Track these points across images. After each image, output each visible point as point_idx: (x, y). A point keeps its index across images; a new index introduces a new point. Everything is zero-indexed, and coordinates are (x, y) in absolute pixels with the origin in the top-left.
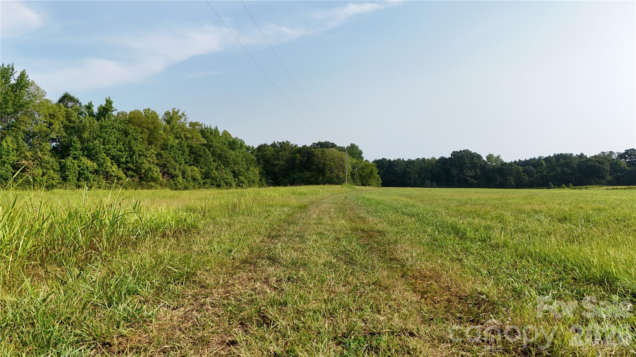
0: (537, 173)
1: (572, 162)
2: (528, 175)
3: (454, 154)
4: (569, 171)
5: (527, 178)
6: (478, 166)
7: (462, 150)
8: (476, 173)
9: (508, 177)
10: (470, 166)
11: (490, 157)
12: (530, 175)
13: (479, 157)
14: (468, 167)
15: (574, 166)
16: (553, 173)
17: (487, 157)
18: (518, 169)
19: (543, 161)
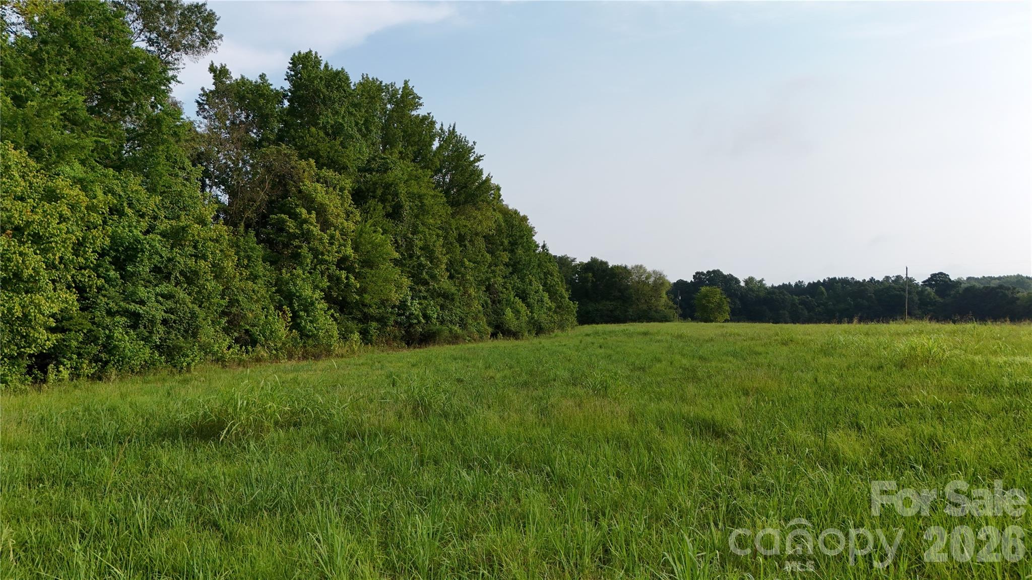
0: (818, 306)
1: (866, 289)
2: (807, 308)
3: (698, 276)
4: (866, 303)
5: (806, 311)
6: (736, 295)
7: (711, 270)
11: (749, 281)
12: (810, 308)
13: (737, 281)
15: (871, 297)
19: (823, 289)
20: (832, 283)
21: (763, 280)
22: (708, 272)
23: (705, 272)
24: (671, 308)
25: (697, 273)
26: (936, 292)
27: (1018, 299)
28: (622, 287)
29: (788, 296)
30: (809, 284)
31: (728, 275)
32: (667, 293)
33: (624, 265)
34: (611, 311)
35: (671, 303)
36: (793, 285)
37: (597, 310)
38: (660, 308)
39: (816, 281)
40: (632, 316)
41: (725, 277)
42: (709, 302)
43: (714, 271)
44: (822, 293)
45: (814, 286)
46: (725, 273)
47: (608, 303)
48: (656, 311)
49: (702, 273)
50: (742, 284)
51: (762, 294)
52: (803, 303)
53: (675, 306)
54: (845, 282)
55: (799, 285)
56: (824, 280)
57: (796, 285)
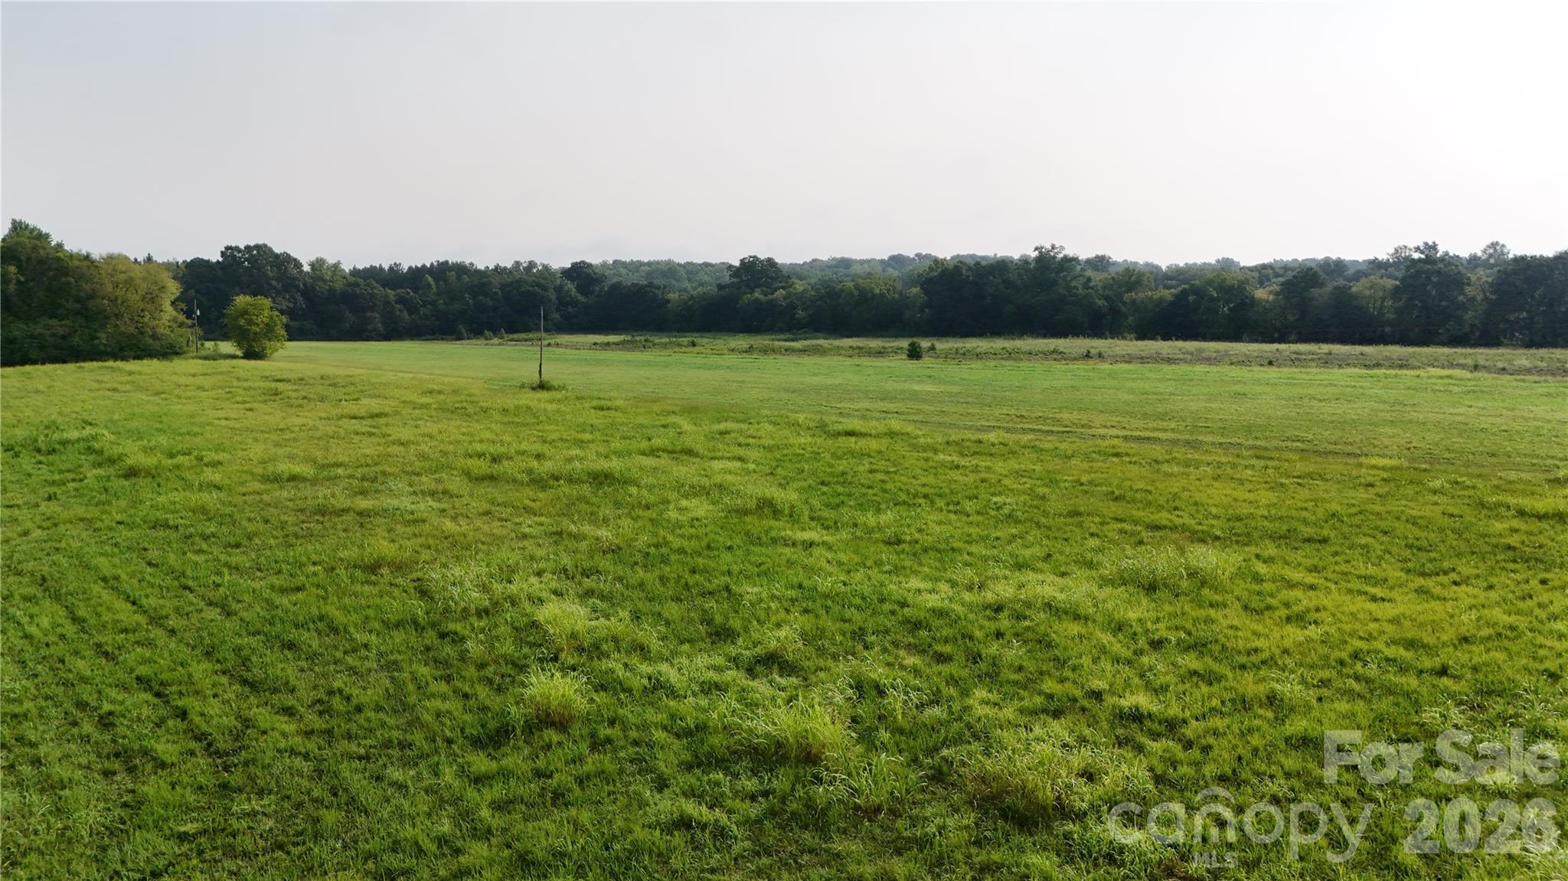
0: (424, 306)
1: (490, 283)
2: (408, 310)
3: (229, 252)
4: (490, 303)
5: (406, 315)
6: (297, 287)
7: (252, 244)
8: (295, 303)
9: (369, 314)
10: (280, 287)
11: (318, 265)
12: (412, 309)
13: (298, 264)
14: (275, 288)
15: (496, 293)
16: (457, 306)
17: (312, 265)
18: (387, 296)
19: (430, 279)
20: (441, 271)
21: (339, 262)
22: (248, 247)
23: (242, 247)
24: (181, 325)
25: (227, 248)
26: (578, 288)
27: (668, 301)
28: (82, 294)
29: (379, 290)
30: (410, 268)
31: (282, 254)
32: (173, 303)
33: (84, 252)
34: (64, 337)
35: (182, 317)
36: (387, 268)
37: (33, 336)
38: (161, 331)
39: (419, 266)
40: (105, 345)
41: (277, 256)
42: (250, 323)
43: (257, 247)
44: (429, 285)
45: (417, 273)
46: (278, 250)
47: (54, 322)
48: (154, 337)
49: (237, 249)
50: (306, 268)
51: (339, 286)
52: (401, 300)
53: (189, 322)
54: (461, 269)
55: (394, 270)
56: (432, 264)
57: (391, 268)
